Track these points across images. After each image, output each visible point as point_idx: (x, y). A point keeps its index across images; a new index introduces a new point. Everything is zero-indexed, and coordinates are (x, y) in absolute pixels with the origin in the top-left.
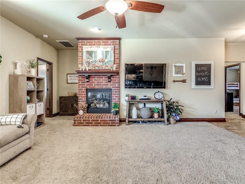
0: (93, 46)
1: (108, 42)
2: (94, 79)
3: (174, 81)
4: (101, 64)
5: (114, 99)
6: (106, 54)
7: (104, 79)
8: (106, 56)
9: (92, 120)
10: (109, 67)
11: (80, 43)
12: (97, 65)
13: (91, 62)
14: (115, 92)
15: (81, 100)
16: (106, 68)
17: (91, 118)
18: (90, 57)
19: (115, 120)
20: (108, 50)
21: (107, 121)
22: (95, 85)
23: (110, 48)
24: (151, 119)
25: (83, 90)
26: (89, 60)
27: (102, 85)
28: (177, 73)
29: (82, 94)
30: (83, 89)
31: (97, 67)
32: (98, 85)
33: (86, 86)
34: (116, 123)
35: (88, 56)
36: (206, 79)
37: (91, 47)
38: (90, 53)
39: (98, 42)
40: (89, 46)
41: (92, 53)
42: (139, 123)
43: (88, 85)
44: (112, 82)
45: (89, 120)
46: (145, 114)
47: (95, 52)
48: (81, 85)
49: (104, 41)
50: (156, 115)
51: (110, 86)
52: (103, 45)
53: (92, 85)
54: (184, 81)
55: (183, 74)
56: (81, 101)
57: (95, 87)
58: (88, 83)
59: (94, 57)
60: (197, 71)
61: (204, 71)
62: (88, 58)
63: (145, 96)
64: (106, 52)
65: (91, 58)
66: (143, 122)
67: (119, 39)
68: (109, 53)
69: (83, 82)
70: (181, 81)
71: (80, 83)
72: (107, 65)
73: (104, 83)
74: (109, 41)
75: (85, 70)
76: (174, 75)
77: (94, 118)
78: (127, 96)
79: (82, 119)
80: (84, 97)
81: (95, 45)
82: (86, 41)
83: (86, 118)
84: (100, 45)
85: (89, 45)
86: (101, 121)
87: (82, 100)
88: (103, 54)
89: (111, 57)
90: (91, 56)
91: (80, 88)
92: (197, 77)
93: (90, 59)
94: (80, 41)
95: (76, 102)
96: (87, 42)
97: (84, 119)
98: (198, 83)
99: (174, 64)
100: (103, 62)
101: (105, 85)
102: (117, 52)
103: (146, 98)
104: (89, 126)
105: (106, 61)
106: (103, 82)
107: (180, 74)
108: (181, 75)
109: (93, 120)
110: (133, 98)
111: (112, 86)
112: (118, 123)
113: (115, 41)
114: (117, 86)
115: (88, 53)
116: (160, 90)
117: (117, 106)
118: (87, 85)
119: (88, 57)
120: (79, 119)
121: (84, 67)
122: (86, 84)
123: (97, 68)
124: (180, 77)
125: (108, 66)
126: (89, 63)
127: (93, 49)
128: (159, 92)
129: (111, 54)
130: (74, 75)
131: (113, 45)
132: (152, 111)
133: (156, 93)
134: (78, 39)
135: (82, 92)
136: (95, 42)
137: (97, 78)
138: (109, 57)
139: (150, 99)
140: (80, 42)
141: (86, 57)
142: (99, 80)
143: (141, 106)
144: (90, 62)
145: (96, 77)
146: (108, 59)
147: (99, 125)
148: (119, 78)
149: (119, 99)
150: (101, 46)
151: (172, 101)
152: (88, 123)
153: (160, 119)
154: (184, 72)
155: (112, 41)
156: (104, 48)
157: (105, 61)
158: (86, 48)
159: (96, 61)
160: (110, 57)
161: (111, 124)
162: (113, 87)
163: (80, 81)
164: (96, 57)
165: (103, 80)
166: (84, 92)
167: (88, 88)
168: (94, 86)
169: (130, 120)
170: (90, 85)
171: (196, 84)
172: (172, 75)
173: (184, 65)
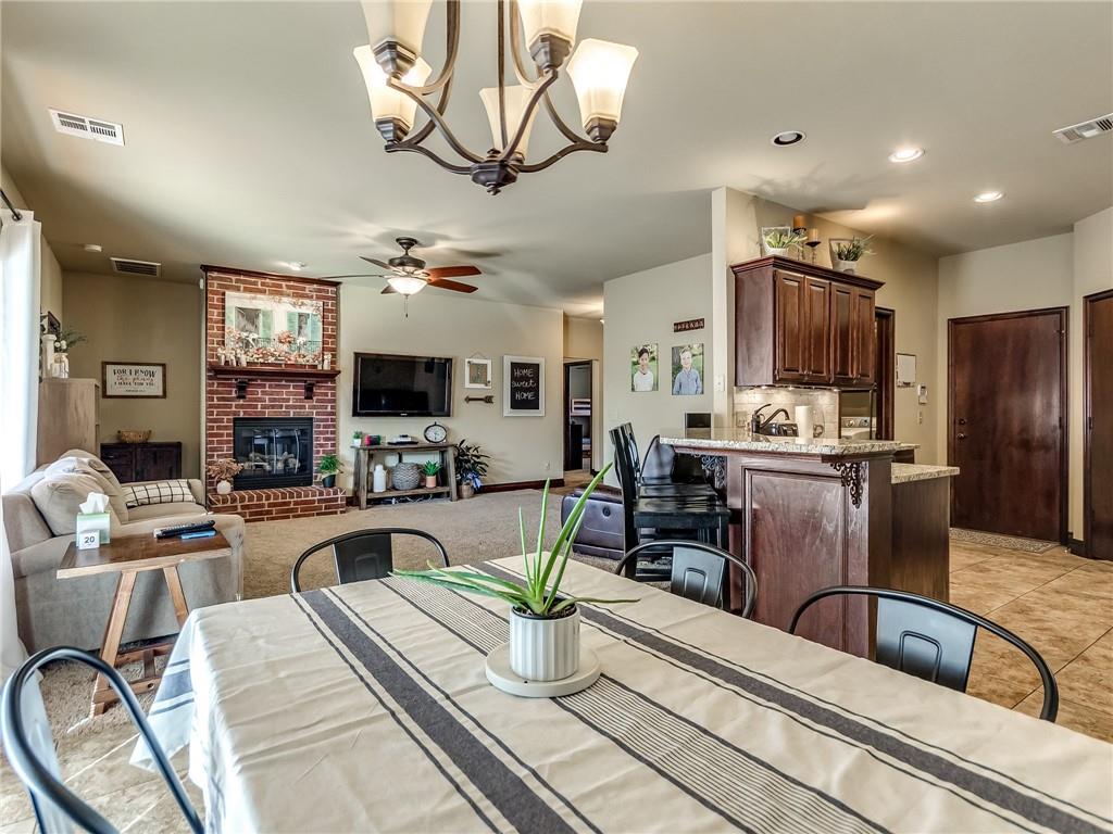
0: (259, 296)
1: (304, 289)
2: (259, 390)
3: (468, 400)
4: (285, 347)
5: (321, 446)
6: (300, 321)
7: (291, 389)
8: (300, 327)
9: (270, 505)
10: (307, 358)
11: (216, 282)
12: (272, 350)
13: (254, 340)
14: (325, 426)
15: (216, 453)
16: (301, 361)
17: (268, 498)
18: (249, 327)
19: (336, 500)
20: (304, 310)
21: (314, 502)
22: (264, 407)
23: (310, 307)
24: (420, 491)
25: (224, 422)
26: (245, 334)
27: (287, 407)
28: (473, 380)
29: (222, 435)
30: (225, 420)
31: (273, 355)
32: (273, 407)
33: (234, 409)
34: (337, 507)
35: (243, 322)
36: (530, 395)
37: (254, 298)
38: (250, 316)
39: (274, 286)
40: (248, 295)
41: (257, 316)
42: (391, 503)
43: (242, 406)
44: (315, 398)
45: (263, 506)
46: (406, 479)
47: (267, 314)
48: (218, 406)
49: (292, 283)
50: (431, 481)
51: (308, 409)
52: (289, 295)
53: (256, 407)
54: (488, 400)
55: (487, 383)
56: (218, 456)
57: (265, 412)
58: (241, 402)
59: (264, 326)
60: (514, 378)
61: (526, 379)
62: (244, 330)
63: (404, 436)
64: (300, 315)
65: (253, 329)
66: (402, 500)
67: (336, 284)
68: (309, 321)
69: (223, 399)
70: (482, 400)
71: (215, 402)
72: (302, 352)
73: (291, 403)
74: (308, 287)
75: (227, 362)
76: (468, 385)
77: (276, 497)
78: (358, 437)
79: (239, 505)
80: (228, 442)
81: (264, 292)
82: (234, 278)
83: (253, 500)
84: (281, 294)
85: (246, 290)
86: (296, 503)
87: (220, 453)
88: (290, 321)
89: (313, 334)
90: (253, 323)
91: (215, 417)
92: (514, 391)
93: (251, 332)
94: (215, 274)
95: (158, 462)
96: (237, 281)
97: (246, 503)
98: (516, 404)
99: (467, 360)
100: (290, 342)
101: (294, 407)
102: (331, 318)
103: (409, 440)
104: (262, 520)
105: (301, 340)
106: (288, 400)
107: (480, 383)
108: (483, 386)
109: (275, 505)
110: (374, 441)
111: (315, 411)
112: (342, 506)
113: (325, 288)
114: (329, 409)
115: (243, 316)
116: (441, 421)
117: (332, 462)
118: (237, 406)
119: (242, 325)
120: (229, 504)
121: (229, 353)
122: (234, 403)
123: (272, 360)
124: (478, 389)
125: (305, 357)
126: (247, 344)
127: (261, 302)
128: (435, 425)
129: (314, 323)
130: (137, 367)
131: (318, 298)
132: (422, 471)
133: (430, 429)
134: (207, 268)
135: (219, 428)
136: (263, 284)
137: (270, 386)
138: (308, 329)
139: (416, 443)
140: (213, 278)
141: (237, 327)
142: (278, 393)
143: (392, 461)
144: (251, 341)
145: (268, 384)
146: (306, 335)
147: (291, 514)
148: (334, 388)
149: (333, 445)
150: (285, 299)
151: (464, 446)
152: (257, 513)
153: (440, 490)
154: (489, 379)
155: (315, 286)
156: (294, 305)
157: (298, 341)
158: (235, 300)
159: (268, 340)
160: (313, 332)
161: (326, 508)
162: (317, 414)
163: (215, 396)
164: (268, 326)
165: (288, 393)
166: (226, 428)
167: (242, 415)
168: (259, 410)
169: (371, 496)
170: (249, 406)
171: (512, 407)
172: (463, 384)
173: (489, 362)
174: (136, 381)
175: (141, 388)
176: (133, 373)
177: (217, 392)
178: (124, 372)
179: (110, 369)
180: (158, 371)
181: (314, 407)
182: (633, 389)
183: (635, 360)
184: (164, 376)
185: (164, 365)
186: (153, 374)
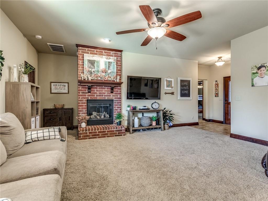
0: (95, 55)
1: (110, 53)
2: (95, 90)
3: (166, 93)
4: (104, 74)
5: (116, 110)
6: (109, 65)
7: (106, 89)
8: (109, 67)
9: (99, 132)
10: (111, 78)
11: (81, 51)
12: (100, 75)
13: (93, 71)
14: (117, 103)
15: (81, 112)
16: (109, 79)
17: (98, 129)
18: (92, 67)
19: (122, 130)
20: (110, 60)
21: (114, 131)
23: (112, 60)
24: (151, 127)
25: (84, 101)
26: (91, 69)
27: (105, 96)
28: (167, 86)
29: (83, 106)
30: (84, 100)
31: (100, 77)
32: (100, 96)
33: (87, 96)
34: (122, 133)
35: (90, 65)
36: (186, 92)
37: (94, 56)
38: (92, 63)
39: (100, 52)
40: (91, 55)
41: (94, 63)
42: (140, 131)
43: (90, 95)
44: (114, 93)
45: (96, 132)
46: (146, 122)
47: (98, 62)
48: (82, 95)
49: (106, 51)
50: (154, 123)
51: (112, 97)
52: (105, 55)
53: (94, 95)
54: (172, 93)
55: (172, 88)
56: (82, 113)
57: (97, 98)
58: (89, 94)
59: (97, 66)
60: (181, 86)
61: (185, 86)
62: (90, 68)
63: (144, 107)
64: (109, 62)
65: (93, 67)
66: (144, 130)
67: (121, 51)
68: (112, 64)
69: (83, 93)
70: (171, 93)
71: (81, 94)
72: (110, 76)
73: (106, 94)
74: (112, 52)
75: (84, 79)
76: (166, 88)
77: (101, 129)
78: (129, 107)
79: (88, 132)
80: (85, 108)
81: (96, 54)
82: (87, 49)
83: (93, 130)
84: (102, 55)
85: (91, 53)
86: (108, 132)
87: (82, 112)
88: (106, 64)
89: (113, 69)
90: (93, 65)
91: (81, 99)
92: (181, 90)
93: (92, 69)
94: (80, 48)
95: (66, 115)
96: (88, 50)
97: (90, 131)
99: (165, 79)
100: (105, 72)
101: (107, 96)
102: (119, 63)
103: (146, 108)
104: (96, 138)
105: (109, 71)
106: (105, 93)
107: (170, 87)
108: (170, 88)
109: (100, 132)
110: (134, 108)
111: (114, 97)
112: (124, 133)
113: (117, 52)
114: (119, 97)
115: (90, 62)
116: (157, 101)
117: (120, 116)
119: (89, 66)
120: (84, 132)
121: (85, 76)
122: (87, 94)
123: (99, 79)
124: (169, 90)
125: (110, 77)
126: (91, 73)
127: (95, 58)
128: (155, 102)
129: (114, 65)
130: (59, 84)
131: (115, 56)
132: (151, 119)
133: (153, 104)
134: (78, 46)
135: (82, 103)
136: (96, 51)
137: (99, 88)
138: (111, 67)
139: (149, 109)
140: (80, 49)
141: (88, 66)
142: (102, 91)
143: (140, 115)
144: (92, 71)
145: (98, 87)
146: (111, 70)
147: (106, 136)
148: (120, 89)
149: (120, 110)
150: (104, 57)
151: (165, 110)
152: (94, 135)
153: (158, 126)
154: (173, 86)
155: (114, 52)
156: (107, 58)
157: (108, 72)
158: (87, 57)
159: (98, 71)
160: (113, 68)
161: (118, 134)
162: (115, 98)
163: (81, 92)
164: (98, 66)
165: (105, 91)
166: (84, 103)
167: (90, 99)
168: (95, 97)
169: (134, 129)
170: (92, 95)
171: (181, 96)
172: (164, 88)
173: (173, 80)
174: (60, 88)
175: (61, 90)
176: (59, 85)
177: (81, 90)
178: (56, 85)
179: (52, 84)
180: (66, 85)
181: (114, 96)
182: (253, 85)
183: (255, 72)
184: (68, 86)
185: (68, 83)
186: (65, 86)
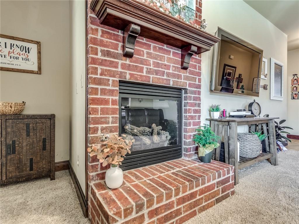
2: (145, 51)
4: (169, 6)
5: (192, 118)
7: (171, 56)
9: (179, 202)
14: (194, 99)
15: (100, 126)
22: (149, 71)
25: (109, 85)
27: (168, 74)
29: (106, 102)
30: (110, 82)
32: (157, 73)
33: (120, 69)
43: (129, 67)
48: (102, 63)
51: (184, 80)
53: (141, 70)
54: (266, 87)
56: (102, 129)
57: (149, 78)
58: (128, 61)
69: (108, 54)
70: (263, 87)
71: (99, 56)
73: (171, 71)
80: (113, 112)
87: (104, 126)
91: (99, 76)
97: (155, 206)
101: (174, 76)
106: (168, 67)
108: (263, 77)
109: (183, 200)
111: (188, 82)
112: (233, 186)
114: (197, 82)
118: (124, 66)
120: (134, 215)
122: (120, 62)
128: (255, 102)
130: (9, 41)
135: (103, 91)
137: (155, 48)
142: (161, 58)
145: (152, 44)
148: (200, 62)
149: (199, 117)
162: (190, 85)
163: (99, 48)
165: (169, 60)
166: (111, 92)
167: (128, 78)
168: (144, 74)
170: (136, 68)
173: (266, 61)
174: (12, 55)
175: (15, 62)
176: (8, 46)
177: (102, 44)
181: (187, 78)
184: (39, 53)
186: (28, 50)
